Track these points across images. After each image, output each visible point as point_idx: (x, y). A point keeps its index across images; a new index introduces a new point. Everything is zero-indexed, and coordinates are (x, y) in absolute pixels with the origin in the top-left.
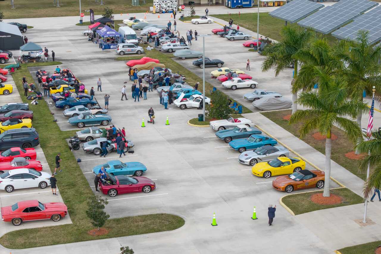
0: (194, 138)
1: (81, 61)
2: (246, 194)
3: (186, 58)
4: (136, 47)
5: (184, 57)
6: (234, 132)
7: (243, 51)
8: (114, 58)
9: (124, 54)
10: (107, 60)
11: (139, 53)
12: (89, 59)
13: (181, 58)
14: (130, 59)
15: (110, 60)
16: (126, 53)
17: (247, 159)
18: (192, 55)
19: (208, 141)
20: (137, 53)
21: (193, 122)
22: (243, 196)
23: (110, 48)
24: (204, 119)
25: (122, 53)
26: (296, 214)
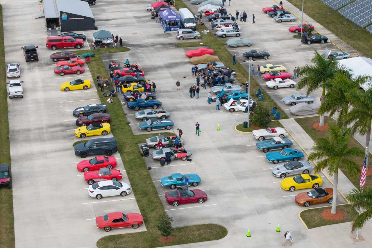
0: (239, 146)
1: (146, 46)
3: (237, 47)
4: (194, 33)
5: (235, 46)
6: (271, 144)
7: (288, 38)
8: (174, 44)
9: (184, 39)
10: (169, 46)
11: (197, 38)
12: (153, 45)
13: (233, 47)
14: (189, 45)
15: (171, 46)
17: (278, 173)
18: (243, 44)
19: (250, 149)
20: (195, 38)
21: (239, 128)
22: (272, 209)
23: (171, 30)
24: (248, 126)
25: (182, 39)
26: (309, 228)
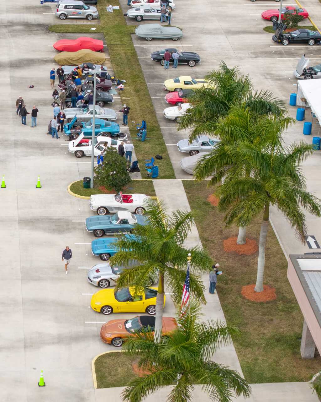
0: (59, 220)
2: (60, 340)
3: (153, 39)
4: (85, 9)
5: (149, 37)
6: (110, 222)
7: (253, 30)
8: (47, 25)
9: (66, 18)
10: (35, 28)
11: (90, 18)
13: (144, 39)
14: (70, 30)
15: (39, 28)
16: (69, 16)
18: (163, 35)
19: (74, 228)
20: (87, 18)
21: (75, 188)
24: (92, 186)
25: (63, 17)
26: (99, 387)
